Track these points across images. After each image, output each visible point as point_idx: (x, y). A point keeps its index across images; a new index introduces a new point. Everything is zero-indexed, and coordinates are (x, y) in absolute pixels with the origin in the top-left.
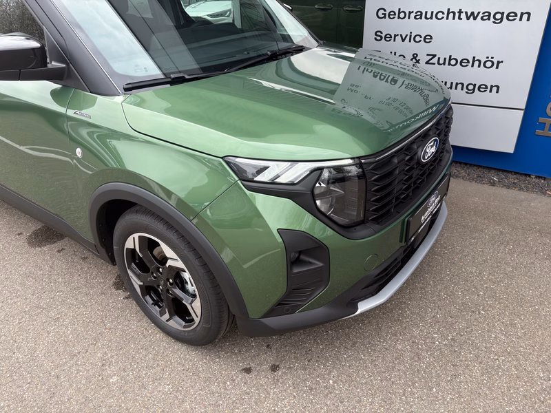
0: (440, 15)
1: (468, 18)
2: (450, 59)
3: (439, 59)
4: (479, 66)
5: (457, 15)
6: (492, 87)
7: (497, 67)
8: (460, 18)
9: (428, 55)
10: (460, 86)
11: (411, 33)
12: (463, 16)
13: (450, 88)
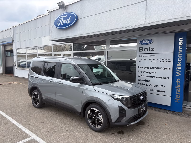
0: (151, 77)
2: (154, 85)
4: (160, 87)
6: (163, 91)
7: (164, 87)
8: (155, 78)
10: (157, 91)
11: (146, 80)
13: (155, 91)
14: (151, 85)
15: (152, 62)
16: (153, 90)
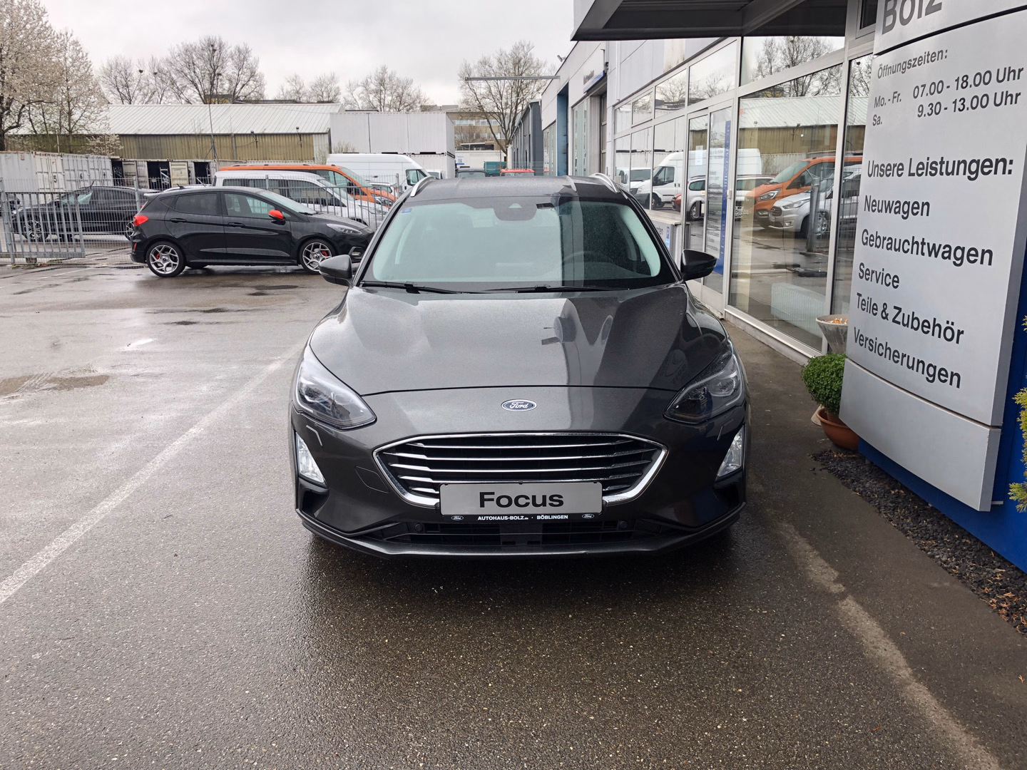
0: (907, 247)
1: (930, 255)
2: (913, 319)
3: (904, 314)
4: (939, 337)
5: (920, 246)
6: (953, 374)
7: (958, 342)
8: (923, 254)
9: (895, 308)
10: (921, 365)
11: (883, 270)
12: (926, 247)
13: (913, 367)
14: (899, 319)
15: (921, 109)
16: (905, 359)
